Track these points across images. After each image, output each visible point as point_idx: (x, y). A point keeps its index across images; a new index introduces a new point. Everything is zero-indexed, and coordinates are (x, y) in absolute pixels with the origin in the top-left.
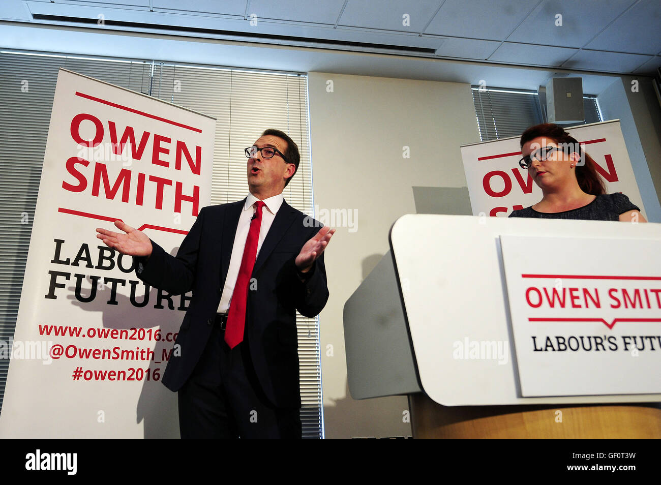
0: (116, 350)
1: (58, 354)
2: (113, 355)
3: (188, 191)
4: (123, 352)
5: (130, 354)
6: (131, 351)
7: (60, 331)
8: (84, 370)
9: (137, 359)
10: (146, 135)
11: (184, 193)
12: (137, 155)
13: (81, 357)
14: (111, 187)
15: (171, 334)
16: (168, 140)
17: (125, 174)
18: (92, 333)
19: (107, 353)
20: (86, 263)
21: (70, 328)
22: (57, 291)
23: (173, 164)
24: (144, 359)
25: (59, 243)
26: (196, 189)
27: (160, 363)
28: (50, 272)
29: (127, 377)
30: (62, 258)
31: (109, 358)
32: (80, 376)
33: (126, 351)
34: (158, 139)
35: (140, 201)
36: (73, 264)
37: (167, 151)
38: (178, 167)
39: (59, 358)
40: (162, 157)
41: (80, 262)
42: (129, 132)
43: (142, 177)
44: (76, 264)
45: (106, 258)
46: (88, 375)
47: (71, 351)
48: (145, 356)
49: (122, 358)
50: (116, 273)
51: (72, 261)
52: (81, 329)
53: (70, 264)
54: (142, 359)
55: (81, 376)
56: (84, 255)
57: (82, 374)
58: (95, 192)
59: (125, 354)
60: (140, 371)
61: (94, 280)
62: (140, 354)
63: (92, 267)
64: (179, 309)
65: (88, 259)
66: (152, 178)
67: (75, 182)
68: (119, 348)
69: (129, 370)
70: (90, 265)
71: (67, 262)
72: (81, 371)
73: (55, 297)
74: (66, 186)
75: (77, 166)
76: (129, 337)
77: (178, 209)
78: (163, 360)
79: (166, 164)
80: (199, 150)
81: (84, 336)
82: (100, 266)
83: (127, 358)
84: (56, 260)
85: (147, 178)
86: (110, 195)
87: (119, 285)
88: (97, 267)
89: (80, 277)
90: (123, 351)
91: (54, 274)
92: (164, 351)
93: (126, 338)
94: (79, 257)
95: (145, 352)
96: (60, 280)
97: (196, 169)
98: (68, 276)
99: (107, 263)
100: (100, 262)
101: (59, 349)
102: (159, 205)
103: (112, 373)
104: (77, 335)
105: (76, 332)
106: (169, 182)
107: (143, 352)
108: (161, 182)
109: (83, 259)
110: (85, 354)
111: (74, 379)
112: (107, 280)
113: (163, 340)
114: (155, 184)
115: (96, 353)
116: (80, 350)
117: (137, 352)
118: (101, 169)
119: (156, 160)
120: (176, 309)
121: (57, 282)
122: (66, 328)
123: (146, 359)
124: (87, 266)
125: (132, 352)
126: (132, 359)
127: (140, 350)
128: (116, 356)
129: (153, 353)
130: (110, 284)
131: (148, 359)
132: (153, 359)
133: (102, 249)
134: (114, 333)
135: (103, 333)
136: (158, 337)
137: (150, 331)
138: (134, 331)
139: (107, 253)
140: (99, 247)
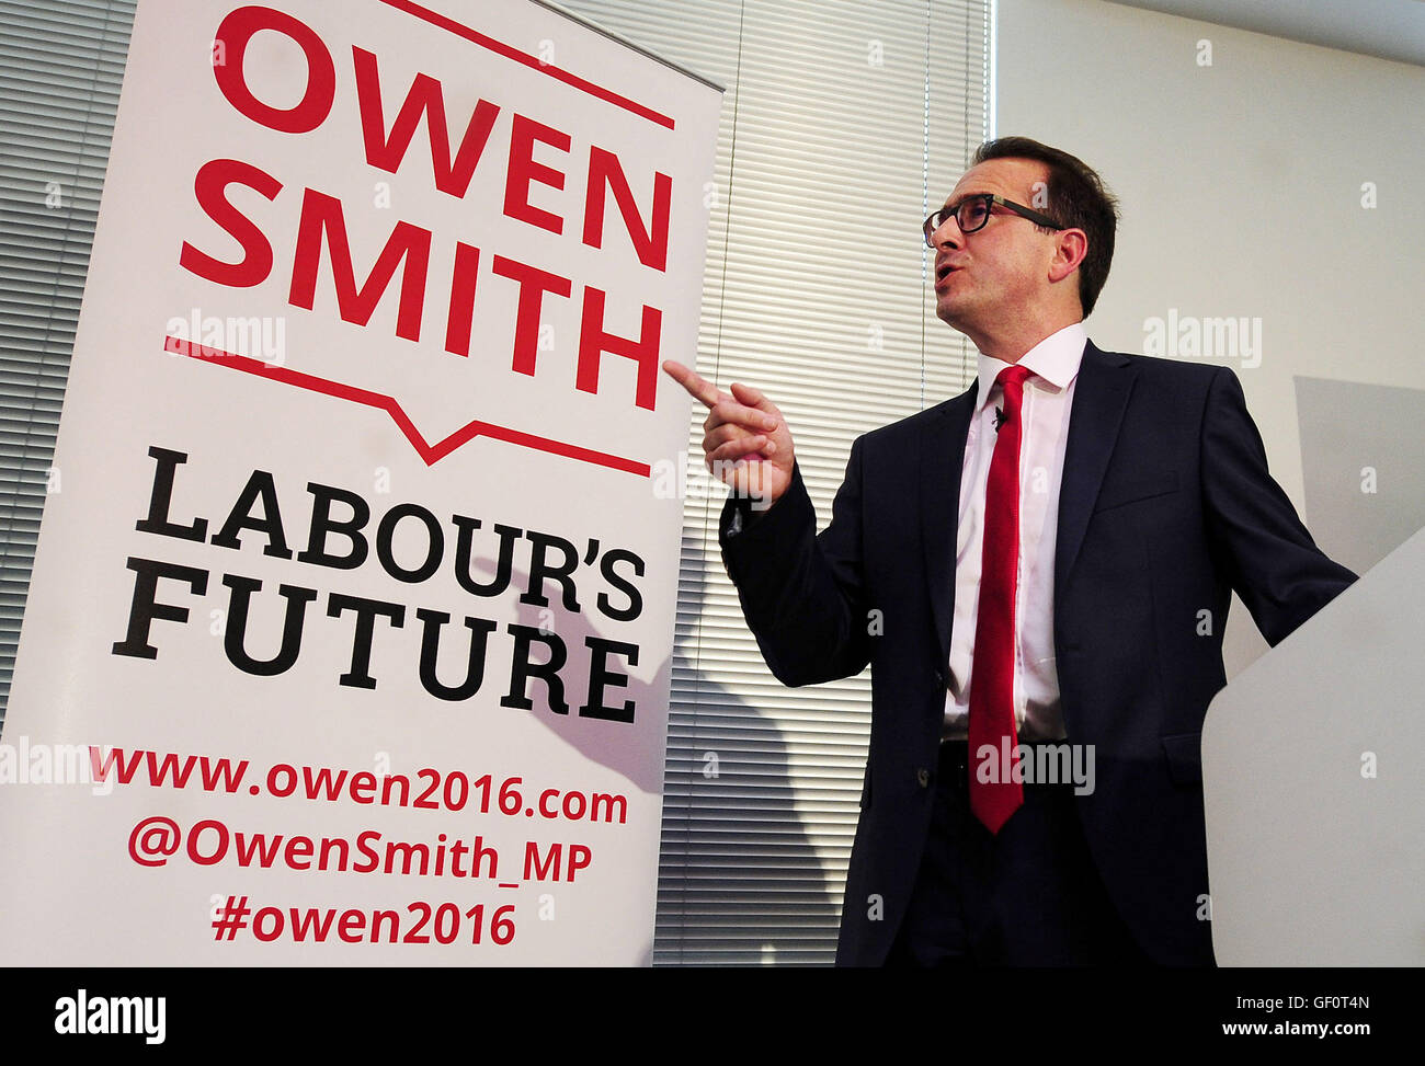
0: (369, 842)
1: (162, 848)
2: (357, 856)
3: (622, 322)
4: (391, 849)
5: (417, 856)
6: (419, 847)
7: (170, 770)
8: (254, 907)
9: (439, 871)
10: (485, 115)
11: (610, 326)
12: (453, 179)
13: (244, 861)
14: (360, 283)
15: (556, 793)
16: (561, 141)
17: (410, 242)
18: (282, 781)
19: (335, 851)
20: (264, 538)
21: (205, 761)
22: (159, 631)
23: (575, 221)
24: (463, 874)
25: (168, 461)
26: (652, 319)
27: (516, 886)
28: (133, 563)
29: (403, 932)
30: (178, 515)
31: (343, 867)
32: (237, 925)
33: (401, 846)
34: (527, 132)
35: (458, 341)
36: (216, 540)
37: (555, 179)
38: (593, 235)
39: (163, 863)
40: (539, 195)
41: (244, 534)
42: (426, 93)
43: (467, 258)
44: (227, 538)
45: (339, 528)
46: (269, 924)
47: (208, 843)
48: (466, 862)
49: (388, 869)
50: (369, 581)
51: (214, 528)
52: (243, 765)
53: (208, 538)
54: (458, 872)
55: (244, 925)
56: (258, 511)
57: (248, 919)
58: (302, 294)
59: (399, 855)
60: (448, 914)
61: (297, 598)
62: (449, 857)
63: (287, 554)
64: (584, 712)
65: (273, 525)
66: (503, 266)
67: (231, 252)
68: (377, 836)
69: (412, 908)
70: (278, 548)
71: (197, 531)
72: (242, 911)
73: (151, 653)
74: (193, 260)
75: (238, 195)
76: (412, 798)
77: (587, 379)
78: (527, 876)
79: (553, 223)
80: (663, 185)
81: (254, 790)
82: (315, 554)
83: (406, 870)
84: (157, 521)
85: (485, 265)
86: (357, 308)
87: (382, 622)
88: (303, 557)
89: (242, 589)
90: (390, 845)
91: (149, 572)
92: (532, 848)
93: (404, 802)
94: (239, 518)
95: (466, 850)
96: (169, 592)
97: (653, 251)
98: (198, 581)
99: (338, 545)
100: (317, 539)
101: (165, 834)
102: (525, 359)
103: (353, 919)
104: (232, 787)
105: (223, 775)
106: (562, 287)
107: (459, 849)
108: (535, 284)
109: (255, 525)
110: (253, 851)
111: (219, 937)
112: (337, 604)
113: (529, 813)
114: (513, 288)
115: (296, 851)
116: (239, 837)
117: (441, 850)
118: (322, 213)
119: (516, 205)
120: (574, 710)
121: (161, 598)
122: (192, 760)
123: (469, 873)
124: (268, 551)
125: (424, 849)
126: (424, 871)
127: (449, 844)
128: (366, 861)
129: (493, 853)
130: (350, 617)
131: (476, 873)
132: (493, 874)
133: (323, 495)
134: (361, 785)
135: (322, 784)
136: (510, 803)
137: (486, 781)
138: (429, 780)
139: (341, 512)
140: (312, 487)
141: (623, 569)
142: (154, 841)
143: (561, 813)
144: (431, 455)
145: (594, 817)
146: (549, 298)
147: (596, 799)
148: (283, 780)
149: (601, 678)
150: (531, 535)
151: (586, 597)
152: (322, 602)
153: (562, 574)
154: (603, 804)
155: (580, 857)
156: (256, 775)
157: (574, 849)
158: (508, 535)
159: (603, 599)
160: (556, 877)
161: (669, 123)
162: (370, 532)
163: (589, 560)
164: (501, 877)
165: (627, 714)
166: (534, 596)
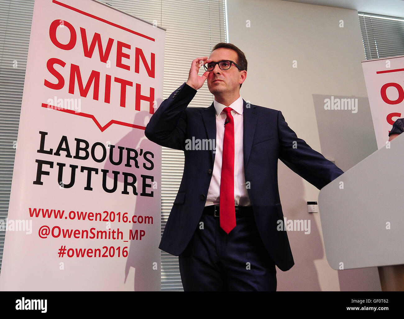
0: (93, 231)
1: (46, 234)
2: (90, 235)
3: (145, 92)
4: (98, 232)
5: (104, 234)
7: (47, 213)
8: (67, 248)
9: (109, 238)
10: (111, 41)
11: (143, 93)
12: (104, 58)
13: (64, 237)
14: (84, 87)
15: (136, 216)
16: (128, 47)
17: (95, 75)
19: (85, 233)
20: (65, 153)
21: (55, 211)
22: (43, 177)
23: (133, 68)
25: (43, 134)
26: (152, 90)
27: (128, 241)
28: (37, 161)
29: (102, 254)
30: (46, 148)
31: (87, 237)
32: (64, 253)
33: (100, 232)
34: (121, 45)
35: (107, 100)
36: (55, 154)
37: (128, 56)
38: (137, 70)
39: (46, 237)
40: (124, 61)
41: (61, 152)
42: (97, 37)
43: (108, 78)
44: (57, 154)
45: (82, 149)
46: (71, 253)
47: (56, 232)
48: (116, 235)
49: (98, 238)
50: (90, 163)
51: (54, 151)
52: (63, 211)
53: (53, 154)
54: (114, 238)
55: (65, 253)
56: (64, 146)
57: (66, 252)
58: (71, 91)
59: (100, 234)
60: (112, 249)
61: (74, 168)
62: (111, 234)
63: (71, 157)
64: (141, 195)
65: (67, 150)
66: (117, 80)
67: (55, 81)
68: (94, 229)
69: (103, 248)
71: (50, 152)
72: (65, 250)
73: (42, 184)
74: (47, 84)
75: (56, 67)
76: (102, 219)
77: (138, 107)
78: (130, 239)
79: (128, 68)
80: (153, 56)
81: (66, 218)
82: (77, 157)
83: (102, 238)
84: (42, 150)
85: (113, 80)
86: (84, 93)
87: (93, 173)
88: (75, 157)
89: (61, 166)
90: (98, 231)
91: (40, 163)
92: (131, 231)
93: (100, 220)
94: (60, 148)
95: (115, 232)
96: (45, 168)
97: (151, 73)
98: (51, 164)
99: (82, 154)
100: (77, 153)
101: (46, 230)
102: (123, 104)
103: (90, 251)
104: (61, 217)
105: (59, 214)
106: (131, 84)
107: (114, 232)
108: (124, 83)
109: (63, 150)
110: (67, 234)
111: (60, 256)
112: (83, 169)
113: (130, 222)
114: (119, 85)
115: (76, 233)
116: (63, 230)
117: (110, 232)
118: (75, 69)
119: (119, 64)
120: (139, 194)
121: (43, 170)
122: (52, 211)
123: (116, 238)
124: (67, 156)
125: (105, 232)
126: (106, 238)
127: (111, 231)
128: (92, 236)
129: (122, 233)
130: (86, 172)
131: (118, 238)
132: (122, 238)
133: (78, 141)
134: (90, 216)
135: (81, 216)
136: (125, 219)
137: (119, 214)
138: (106, 214)
139: (82, 145)
140: (76, 139)
141: (149, 156)
142: (44, 232)
143: (137, 222)
144: (102, 129)
145: (145, 223)
146: (128, 87)
147: (146, 218)
148: (73, 215)
149: (145, 185)
150: (127, 149)
151: (140, 164)
152: (79, 168)
153: (134, 159)
154: (147, 219)
155: (142, 233)
156: (66, 214)
157: (141, 231)
158: (121, 149)
159: (144, 164)
160: (137, 239)
161: (153, 40)
162: (89, 150)
163: (141, 155)
164: (124, 239)
165: (151, 195)
166: (128, 165)
